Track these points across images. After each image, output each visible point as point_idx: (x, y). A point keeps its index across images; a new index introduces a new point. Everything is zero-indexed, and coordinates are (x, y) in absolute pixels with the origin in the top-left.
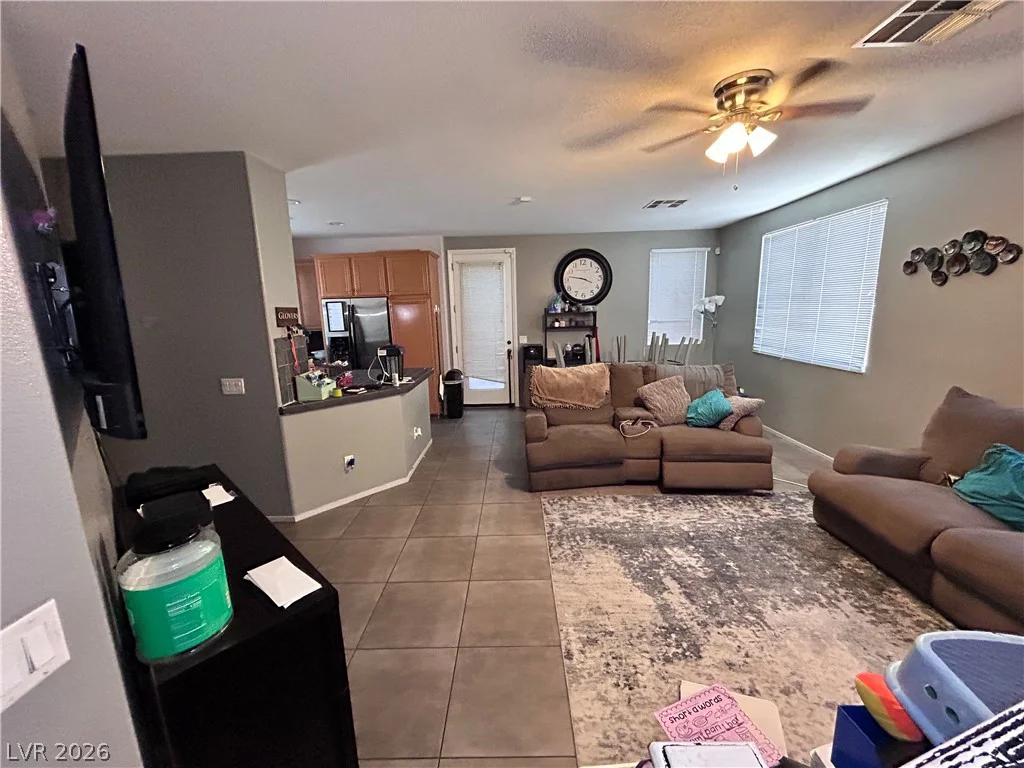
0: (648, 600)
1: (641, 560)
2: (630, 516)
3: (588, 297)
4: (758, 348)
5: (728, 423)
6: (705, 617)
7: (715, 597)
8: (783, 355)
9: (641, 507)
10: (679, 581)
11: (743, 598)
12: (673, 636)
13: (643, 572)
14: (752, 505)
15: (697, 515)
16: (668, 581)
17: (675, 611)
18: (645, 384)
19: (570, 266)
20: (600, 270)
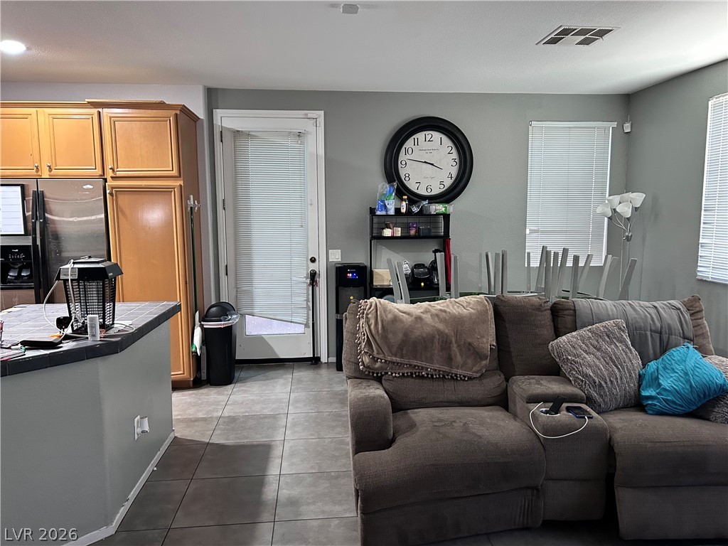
3: (436, 191)
18: (558, 334)
19: (409, 144)
20: (454, 151)
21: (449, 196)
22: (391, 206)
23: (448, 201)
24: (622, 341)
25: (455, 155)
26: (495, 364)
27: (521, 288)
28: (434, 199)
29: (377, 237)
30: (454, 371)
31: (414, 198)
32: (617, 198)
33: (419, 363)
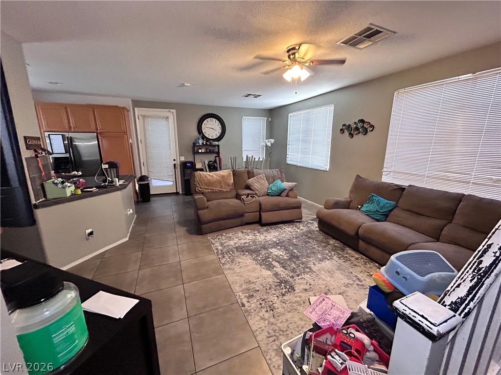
0: (269, 273)
1: (261, 256)
2: (251, 238)
3: (215, 137)
4: (289, 162)
5: (284, 194)
6: (292, 274)
7: (293, 265)
8: (299, 164)
9: (254, 234)
10: (278, 262)
11: (303, 263)
12: (283, 284)
13: (263, 261)
14: (296, 227)
15: (278, 234)
16: (274, 263)
17: (280, 274)
18: (249, 179)
19: (205, 122)
20: (220, 125)
21: (219, 139)
22: (201, 142)
23: (218, 141)
24: (264, 180)
25: (220, 126)
26: (233, 188)
27: (241, 167)
28: (214, 140)
29: (195, 153)
30: (223, 190)
31: (208, 140)
32: (267, 141)
33: (213, 188)
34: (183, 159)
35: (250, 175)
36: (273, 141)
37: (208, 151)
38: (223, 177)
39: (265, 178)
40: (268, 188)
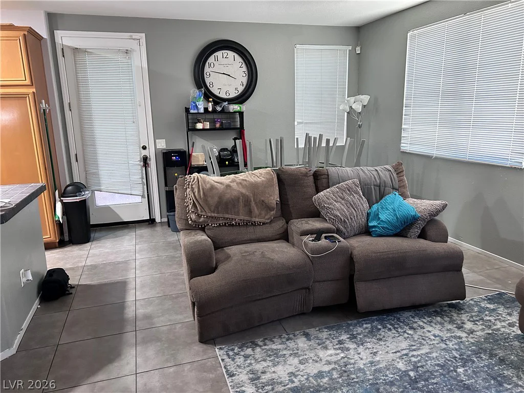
3: (233, 94)
4: (406, 146)
8: (435, 153)
14: (452, 322)
18: (318, 191)
19: (211, 59)
20: (244, 65)
21: (242, 98)
22: (201, 106)
23: (242, 102)
24: (357, 193)
25: (244, 69)
26: (279, 213)
27: (293, 162)
28: (231, 101)
29: (192, 129)
30: (254, 219)
31: (218, 100)
32: (352, 99)
33: (230, 216)
34: (162, 144)
35: (320, 180)
36: (365, 99)
37: (218, 125)
38: (254, 187)
39: (359, 190)
40: (368, 214)
